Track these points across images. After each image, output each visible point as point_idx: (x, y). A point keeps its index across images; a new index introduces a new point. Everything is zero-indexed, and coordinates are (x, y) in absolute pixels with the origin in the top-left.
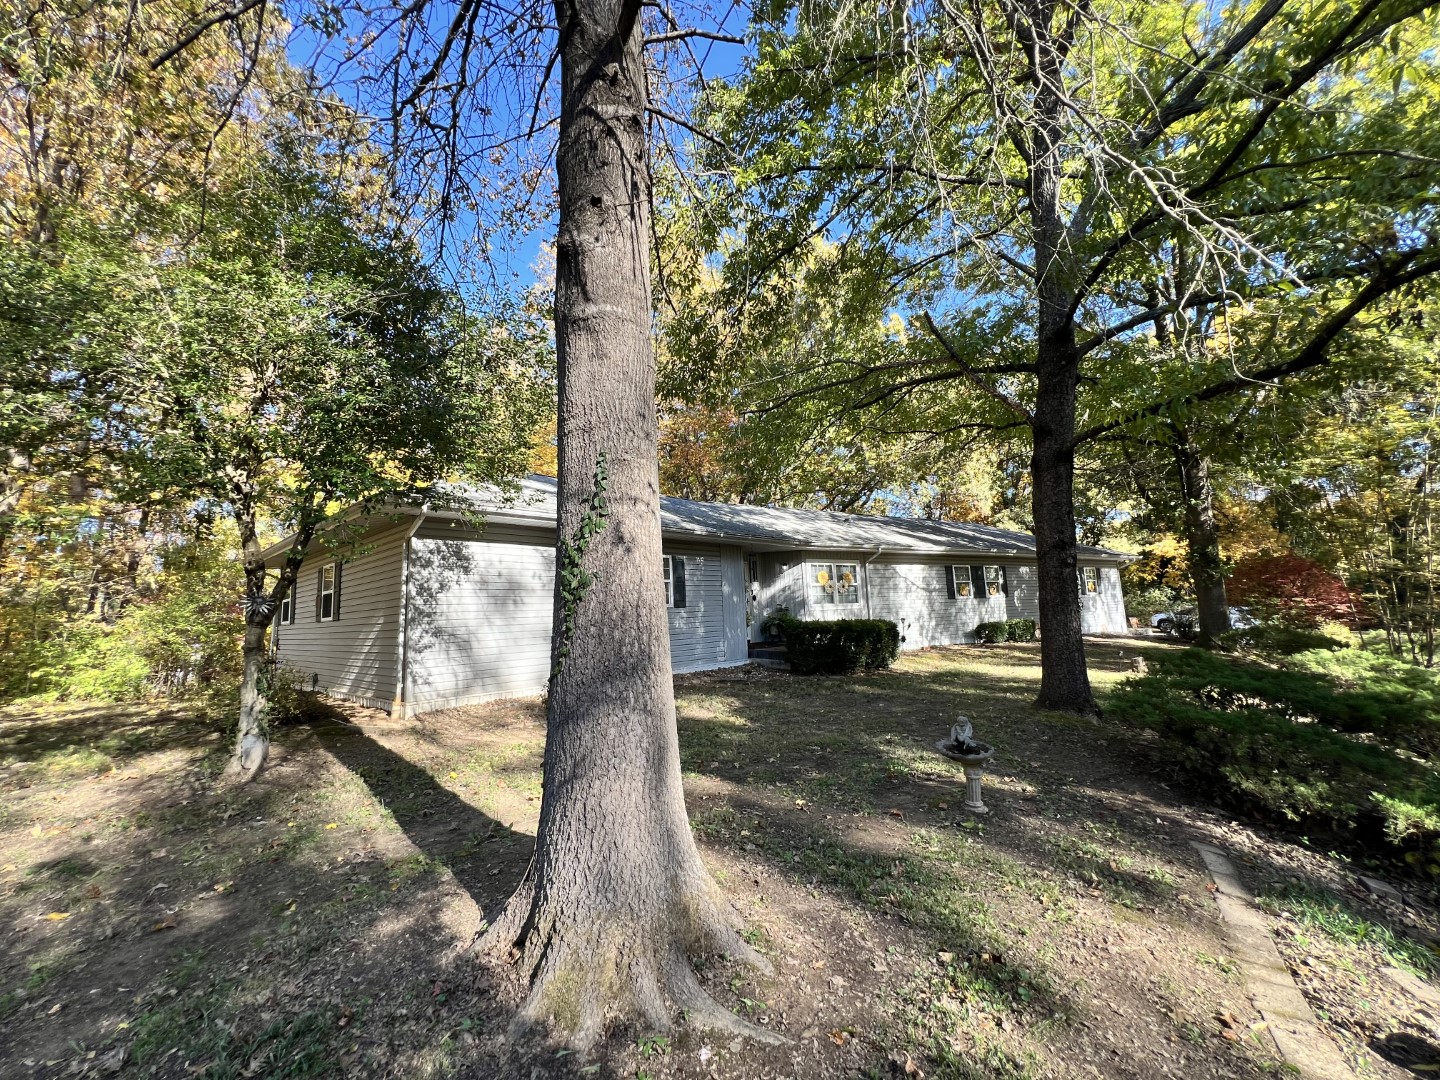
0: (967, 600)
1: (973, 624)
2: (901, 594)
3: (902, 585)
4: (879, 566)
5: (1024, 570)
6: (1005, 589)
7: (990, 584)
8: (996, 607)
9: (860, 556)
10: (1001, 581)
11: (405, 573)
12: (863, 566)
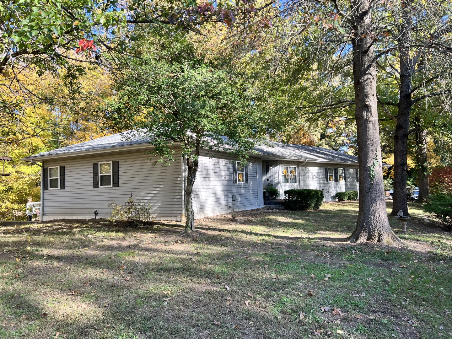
0: (332, 183)
1: (334, 194)
2: (310, 179)
3: (311, 176)
4: (303, 168)
5: (351, 170)
6: (345, 178)
7: (340, 176)
8: (342, 186)
9: (298, 163)
10: (343, 175)
11: (183, 168)
12: (298, 167)
